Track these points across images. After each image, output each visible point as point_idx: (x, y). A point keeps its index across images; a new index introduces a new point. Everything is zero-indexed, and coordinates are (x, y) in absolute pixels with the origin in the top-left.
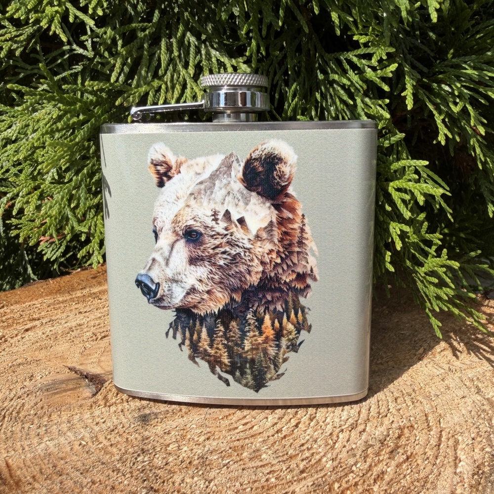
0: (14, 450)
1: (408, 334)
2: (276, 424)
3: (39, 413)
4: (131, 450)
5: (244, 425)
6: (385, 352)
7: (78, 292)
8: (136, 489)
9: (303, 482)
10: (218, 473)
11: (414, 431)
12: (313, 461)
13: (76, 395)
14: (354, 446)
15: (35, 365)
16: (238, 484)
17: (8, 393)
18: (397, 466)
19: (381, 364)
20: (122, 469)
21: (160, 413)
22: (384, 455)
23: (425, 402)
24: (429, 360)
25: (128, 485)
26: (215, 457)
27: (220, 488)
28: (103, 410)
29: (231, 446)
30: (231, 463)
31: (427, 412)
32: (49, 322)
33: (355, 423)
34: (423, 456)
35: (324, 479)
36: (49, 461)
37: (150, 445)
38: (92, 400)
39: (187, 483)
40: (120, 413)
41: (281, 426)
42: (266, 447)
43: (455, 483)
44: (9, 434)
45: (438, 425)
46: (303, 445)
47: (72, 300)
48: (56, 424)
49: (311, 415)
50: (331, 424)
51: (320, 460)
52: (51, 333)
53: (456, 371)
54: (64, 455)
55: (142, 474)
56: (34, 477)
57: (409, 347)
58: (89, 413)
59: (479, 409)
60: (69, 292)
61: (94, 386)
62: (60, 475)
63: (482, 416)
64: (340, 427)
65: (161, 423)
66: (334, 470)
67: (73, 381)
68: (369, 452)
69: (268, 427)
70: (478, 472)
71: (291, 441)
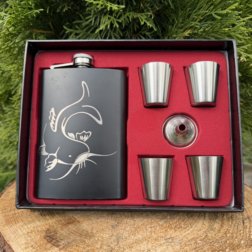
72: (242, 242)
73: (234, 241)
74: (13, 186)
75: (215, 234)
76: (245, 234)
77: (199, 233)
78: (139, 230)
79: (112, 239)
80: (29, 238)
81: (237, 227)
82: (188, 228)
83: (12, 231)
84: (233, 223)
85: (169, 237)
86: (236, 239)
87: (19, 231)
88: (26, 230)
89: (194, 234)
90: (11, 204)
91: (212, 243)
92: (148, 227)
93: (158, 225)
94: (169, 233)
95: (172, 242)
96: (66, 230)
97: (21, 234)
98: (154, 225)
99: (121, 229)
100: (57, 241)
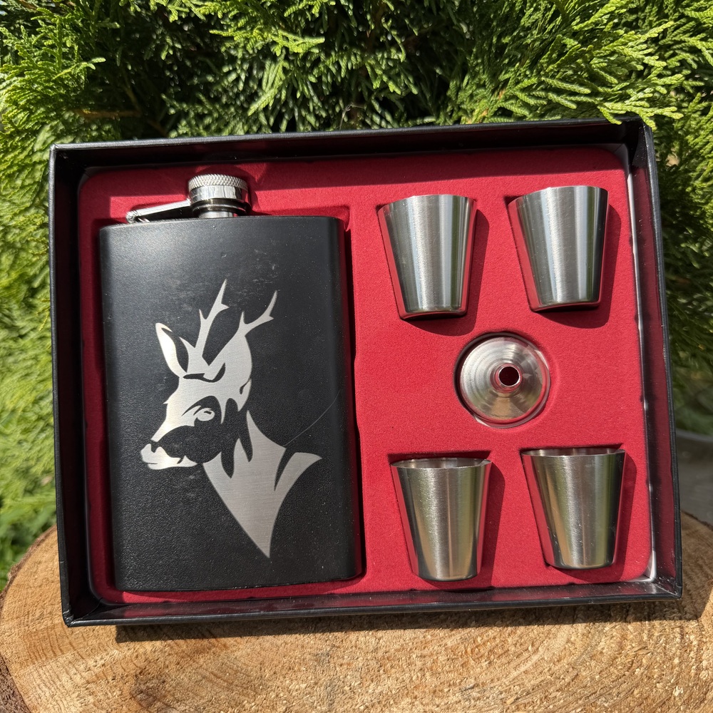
72: (676, 693)
73: (654, 690)
74: (47, 545)
75: (601, 671)
76: (686, 667)
77: (557, 668)
78: (389, 665)
79: (315, 693)
80: (91, 699)
81: (665, 648)
82: (526, 655)
83: (46, 680)
84: (653, 635)
85: (472, 682)
86: (659, 683)
87: (64, 678)
88: (83, 674)
89: (541, 673)
90: (43, 598)
91: (592, 697)
92: (414, 656)
93: (444, 648)
94: (471, 673)
95: (479, 699)
96: (189, 670)
97: (69, 686)
98: (431, 649)
99: (341, 665)
100: (166, 705)
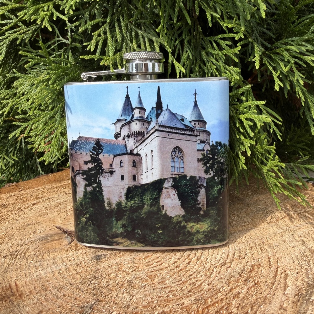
0: (21, 276)
1: (262, 208)
2: (176, 262)
3: (37, 254)
4: (88, 277)
5: (157, 262)
6: (247, 219)
7: (66, 181)
8: (89, 300)
9: (189, 298)
10: (138, 292)
11: (261, 267)
12: (197, 285)
13: (59, 243)
14: (222, 276)
15: (37, 225)
16: (149, 298)
17: (20, 241)
18: (248, 289)
19: (244, 226)
20: (82, 288)
21: (108, 254)
22: (241, 283)
23: (269, 250)
24: (274, 224)
25: (85, 298)
26: (138, 282)
27: (139, 300)
28: (74, 252)
29: (148, 275)
30: (147, 285)
31: (269, 256)
32: (47, 199)
33: (224, 262)
34: (265, 283)
35: (202, 296)
36: (40, 282)
37: (100, 274)
38: (68, 246)
39: (119, 297)
40: (84, 254)
41: (179, 263)
42: (168, 276)
43: (283, 300)
44: (19, 266)
45: (276, 264)
46: (191, 275)
47: (62, 186)
48: (46, 260)
49: (198, 257)
50: (210, 262)
51: (201, 285)
52: (48, 206)
53: (290, 230)
54: (49, 279)
55: (93, 291)
56: (30, 292)
57: (262, 216)
58: (66, 254)
59: (302, 254)
60: (60, 182)
61: (70, 238)
62: (46, 291)
63: (305, 259)
64: (215, 264)
65: (107, 260)
66: (209, 291)
67: (58, 235)
68: (231, 280)
69: (171, 264)
70: (298, 294)
71: (185, 273)
